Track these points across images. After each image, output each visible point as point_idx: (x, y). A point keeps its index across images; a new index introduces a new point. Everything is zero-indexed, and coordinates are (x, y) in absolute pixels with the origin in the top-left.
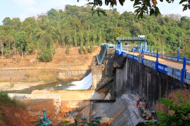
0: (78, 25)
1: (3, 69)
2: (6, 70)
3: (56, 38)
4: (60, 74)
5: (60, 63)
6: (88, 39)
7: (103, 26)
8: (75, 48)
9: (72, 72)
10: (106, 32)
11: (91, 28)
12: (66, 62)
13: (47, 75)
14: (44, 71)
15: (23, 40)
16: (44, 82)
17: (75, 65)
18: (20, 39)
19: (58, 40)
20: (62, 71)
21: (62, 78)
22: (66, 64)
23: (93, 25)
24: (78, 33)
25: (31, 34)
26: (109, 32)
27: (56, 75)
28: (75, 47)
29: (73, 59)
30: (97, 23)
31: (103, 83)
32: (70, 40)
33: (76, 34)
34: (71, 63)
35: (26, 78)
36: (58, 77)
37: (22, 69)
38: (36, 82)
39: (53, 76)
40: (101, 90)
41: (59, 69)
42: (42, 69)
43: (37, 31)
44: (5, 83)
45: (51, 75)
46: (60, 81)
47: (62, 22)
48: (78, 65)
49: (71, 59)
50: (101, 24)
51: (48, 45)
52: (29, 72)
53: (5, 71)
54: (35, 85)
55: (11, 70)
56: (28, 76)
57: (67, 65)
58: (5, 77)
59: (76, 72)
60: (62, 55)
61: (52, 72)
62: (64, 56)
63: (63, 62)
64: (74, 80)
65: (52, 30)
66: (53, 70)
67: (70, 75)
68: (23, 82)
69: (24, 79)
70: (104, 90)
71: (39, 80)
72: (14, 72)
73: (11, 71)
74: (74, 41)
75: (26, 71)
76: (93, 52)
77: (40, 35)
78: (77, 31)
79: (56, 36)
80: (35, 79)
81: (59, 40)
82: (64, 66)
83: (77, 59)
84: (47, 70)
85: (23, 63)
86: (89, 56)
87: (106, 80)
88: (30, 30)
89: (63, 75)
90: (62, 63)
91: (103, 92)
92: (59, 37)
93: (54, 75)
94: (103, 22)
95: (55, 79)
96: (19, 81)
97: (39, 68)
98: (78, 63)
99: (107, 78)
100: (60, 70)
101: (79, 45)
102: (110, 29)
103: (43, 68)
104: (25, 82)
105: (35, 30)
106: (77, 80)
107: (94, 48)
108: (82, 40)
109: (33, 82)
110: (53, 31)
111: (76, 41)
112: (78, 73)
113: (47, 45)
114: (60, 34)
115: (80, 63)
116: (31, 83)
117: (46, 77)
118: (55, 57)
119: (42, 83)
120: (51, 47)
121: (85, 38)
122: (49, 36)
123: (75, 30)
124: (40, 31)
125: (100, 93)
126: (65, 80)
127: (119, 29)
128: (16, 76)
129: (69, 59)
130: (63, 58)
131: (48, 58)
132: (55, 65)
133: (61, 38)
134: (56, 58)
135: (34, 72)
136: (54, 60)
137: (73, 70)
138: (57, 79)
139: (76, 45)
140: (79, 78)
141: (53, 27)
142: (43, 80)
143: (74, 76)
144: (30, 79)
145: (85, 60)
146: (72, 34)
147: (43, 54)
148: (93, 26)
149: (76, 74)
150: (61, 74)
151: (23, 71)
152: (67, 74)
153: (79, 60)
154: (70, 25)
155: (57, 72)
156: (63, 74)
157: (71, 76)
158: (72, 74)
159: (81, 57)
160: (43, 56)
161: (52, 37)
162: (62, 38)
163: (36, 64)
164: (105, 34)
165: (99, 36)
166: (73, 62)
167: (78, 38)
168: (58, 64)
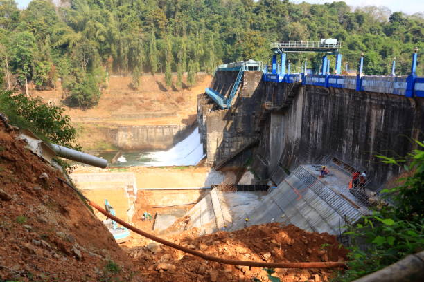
0: (160, 22)
3: (108, 51)
4: (120, 136)
5: (120, 110)
6: (182, 55)
7: (217, 26)
8: (151, 76)
9: (150, 130)
10: (224, 42)
11: (188, 30)
12: (133, 107)
13: (89, 136)
14: (82, 128)
15: (29, 54)
17: (154, 115)
18: (21, 51)
19: (111, 57)
20: (125, 128)
21: (124, 144)
22: (133, 113)
23: (193, 23)
24: (159, 41)
25: (48, 39)
26: (230, 41)
27: (112, 136)
28: (153, 74)
29: (148, 101)
30: (202, 20)
31: (232, 150)
32: (142, 57)
34: (144, 110)
36: (115, 142)
39: (104, 138)
40: (228, 167)
41: (119, 122)
42: (76, 124)
43: (61, 33)
45: (100, 138)
46: (124, 151)
47: (121, 14)
48: (162, 115)
49: (145, 101)
50: (213, 22)
51: (89, 66)
57: (137, 115)
59: (158, 130)
60: (125, 91)
61: (100, 129)
62: (126, 94)
63: (127, 107)
64: (151, 149)
65: (98, 32)
66: (102, 126)
67: (143, 138)
70: (234, 167)
74: (149, 61)
76: (194, 86)
77: (69, 41)
78: (157, 37)
79: (108, 46)
81: (113, 56)
82: (130, 116)
83: (158, 101)
84: (88, 126)
86: (186, 95)
87: (240, 143)
88: (42, 31)
89: (128, 137)
90: (124, 110)
91: (231, 170)
92: (114, 49)
93: (107, 137)
94: (216, 17)
95: (109, 145)
98: (161, 110)
99: (241, 138)
100: (120, 126)
101: (161, 70)
102: (235, 35)
103: (79, 120)
105: (57, 29)
106: (160, 149)
107: (197, 77)
108: (170, 57)
110: (99, 35)
111: (154, 59)
112: (163, 133)
113: (87, 66)
114: (115, 43)
115: (165, 110)
117: (85, 141)
118: (106, 96)
120: (95, 71)
121: (175, 55)
122: (93, 43)
123: (153, 35)
124: (69, 32)
125: (226, 174)
126: (132, 149)
127: (255, 36)
129: (139, 102)
130: (124, 98)
131: (90, 97)
132: (106, 114)
133: (118, 51)
134: (108, 99)
136: (101, 103)
137: (152, 127)
138: (114, 146)
139: (155, 69)
140: (165, 144)
141: (98, 24)
143: (152, 140)
145: (177, 103)
146: (147, 42)
147: (77, 88)
148: (193, 26)
149: (157, 134)
150: (124, 136)
152: (136, 136)
153: (162, 105)
154: (141, 22)
155: (112, 130)
156: (127, 136)
157: (147, 140)
158: (150, 134)
159: (169, 98)
160: (77, 92)
161: (97, 48)
162: (122, 51)
164: (222, 45)
165: (208, 49)
166: (150, 107)
167: (160, 53)
168: (114, 113)
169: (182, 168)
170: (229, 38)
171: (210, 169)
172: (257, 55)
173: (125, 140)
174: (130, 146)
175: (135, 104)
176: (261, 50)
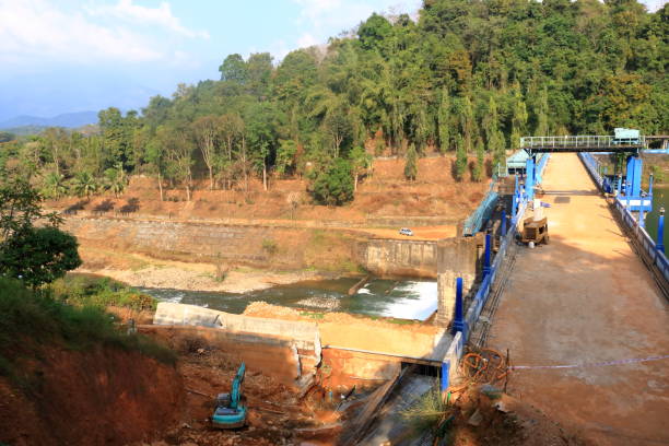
0: (459, 71)
1: (207, 221)
2: (212, 225)
3: (377, 119)
4: (370, 253)
5: (380, 212)
6: (492, 123)
7: (562, 69)
8: (440, 157)
9: (414, 247)
10: (569, 97)
11: (511, 79)
12: (400, 208)
13: (329, 250)
14: (322, 237)
15: (267, 132)
16: (315, 275)
17: (429, 222)
18: (259, 129)
19: (381, 129)
20: (378, 242)
21: (376, 266)
22: (397, 217)
23: (521, 65)
24: (455, 100)
26: (581, 94)
27: (359, 253)
28: (442, 155)
29: (425, 198)
30: (536, 61)
32: (423, 128)
33: (446, 105)
34: (416, 213)
35: (265, 257)
36: (363, 261)
37: (257, 226)
38: (293, 270)
39: (349, 255)
41: (372, 231)
42: (314, 230)
43: (318, 98)
44: (205, 265)
45: (341, 253)
46: (372, 277)
47: (401, 62)
48: (442, 223)
49: (420, 198)
50: (555, 62)
51: (346, 144)
52: (278, 238)
53: (211, 229)
54: (288, 282)
55: (226, 226)
56: (272, 250)
57: (403, 221)
58: (208, 248)
59: (426, 248)
60: (393, 181)
61: (345, 241)
62: (394, 186)
63: (390, 207)
64: (416, 277)
65: (364, 95)
66: (349, 235)
67: (403, 257)
68: (255, 267)
69: (260, 259)
71: (304, 267)
72: (235, 234)
73: (227, 229)
74: (437, 132)
75: (269, 232)
77: (326, 109)
78: (455, 93)
79: (378, 113)
80: (289, 261)
81: (384, 128)
82: (392, 222)
83: (440, 198)
84: (333, 236)
85: (264, 204)
88: (295, 95)
89: (382, 255)
90: (385, 213)
92: (384, 117)
93: (352, 253)
94: (559, 53)
95: (355, 266)
96: (245, 264)
97: (310, 224)
98: (443, 214)
100: (372, 237)
101: (453, 147)
102: (590, 83)
103: (321, 225)
104: (262, 267)
105: (312, 93)
106: (427, 278)
108: (471, 127)
109: (283, 269)
110: (367, 97)
111: (444, 131)
113: (340, 147)
114: (389, 109)
115: (450, 214)
116: (276, 273)
117: (324, 256)
118: (363, 191)
119: (309, 276)
120: (354, 153)
121: (480, 121)
122: (355, 113)
123: (445, 92)
124: (327, 97)
126: (387, 274)
127: (629, 82)
128: (237, 246)
129: (411, 200)
130: (389, 194)
131: (338, 191)
132: (360, 217)
133: (391, 120)
134: (366, 194)
135: (290, 237)
136: (358, 200)
137: (417, 242)
138: (362, 268)
139: (446, 145)
141: (368, 83)
142: (316, 268)
143: (418, 263)
144: (278, 260)
145: (470, 203)
146: (433, 105)
147: (321, 179)
148: (520, 71)
149: (425, 255)
150: (376, 254)
151: (261, 230)
152: (393, 254)
153: (446, 205)
154: (430, 73)
155: (360, 244)
156: (379, 253)
157: (410, 261)
158: (413, 253)
159: (458, 193)
160: (322, 185)
161: (362, 117)
162: (395, 121)
163: (303, 209)
164: (566, 101)
165: (536, 111)
166: (426, 209)
167: (454, 120)
168: (371, 216)
169: (403, 322)
170: (581, 90)
172: (631, 117)
173: (376, 260)
174: (385, 270)
175: (405, 203)
176: (639, 108)
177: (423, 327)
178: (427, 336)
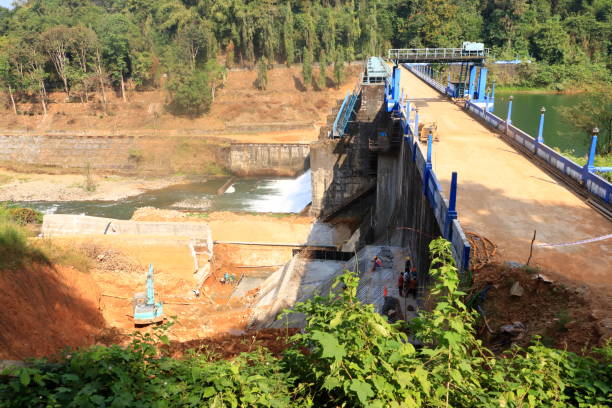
1: (68, 133)
2: (75, 137)
3: (228, 33)
4: (233, 157)
5: (238, 119)
6: (330, 38)
8: (286, 68)
9: (272, 149)
10: (393, 14)
12: (255, 115)
13: (195, 156)
14: (187, 145)
15: (123, 44)
16: (184, 179)
17: (282, 127)
18: (113, 40)
19: (231, 42)
20: (239, 146)
21: (239, 167)
22: (254, 124)
24: (299, 16)
25: (150, 20)
26: (403, 13)
27: (223, 157)
28: (288, 66)
29: (277, 106)
31: (346, 195)
32: (272, 42)
33: (290, 20)
34: (269, 119)
35: (133, 164)
36: (227, 165)
37: (121, 137)
38: (162, 176)
39: (213, 160)
40: (336, 220)
41: (233, 137)
42: (179, 139)
43: (169, 10)
44: (74, 176)
45: (206, 158)
46: (236, 176)
48: (293, 128)
49: (273, 106)
51: (202, 56)
52: (141, 147)
53: (74, 141)
54: (159, 188)
55: (89, 137)
56: (136, 159)
57: (260, 127)
58: (74, 159)
59: (283, 150)
60: (245, 92)
61: (209, 147)
62: (248, 96)
63: (247, 114)
64: (274, 176)
65: (214, 8)
66: (212, 143)
67: (263, 160)
68: (126, 175)
69: (129, 167)
70: (349, 218)
71: (172, 172)
72: (100, 144)
73: (91, 140)
74: (283, 45)
75: (134, 141)
76: (345, 84)
77: (178, 22)
78: (297, 9)
79: (228, 26)
80: (158, 167)
81: (235, 41)
82: (250, 128)
83: (290, 105)
84: (195, 142)
85: (125, 115)
86: (332, 96)
87: (356, 186)
88: (145, 7)
89: (244, 159)
90: (243, 120)
91: (344, 223)
92: (235, 31)
93: (216, 157)
95: (220, 169)
96: (113, 173)
97: (173, 133)
98: (294, 119)
99: (359, 179)
100: (233, 143)
101: (299, 60)
102: (410, 3)
103: (184, 134)
104: (131, 175)
105: (162, 5)
106: (285, 176)
107: (349, 69)
108: (313, 40)
109: (151, 176)
110: (217, 11)
111: (289, 44)
112: (290, 153)
113: (196, 59)
114: (238, 22)
115: (299, 119)
116: (146, 179)
117: (190, 162)
118: (221, 99)
119: (178, 180)
120: (209, 64)
121: (320, 35)
122: (207, 26)
123: (289, 8)
124: (177, 9)
125: (337, 228)
126: (249, 175)
127: (441, 3)
128: (104, 156)
129: (265, 108)
130: (245, 102)
131: (198, 102)
132: (220, 125)
133: (241, 33)
134: (224, 103)
135: (156, 146)
136: (215, 110)
137: (275, 145)
138: (226, 170)
139: (292, 57)
140: (293, 170)
142: (184, 173)
143: (276, 164)
144: (146, 167)
145: (316, 110)
146: (281, 19)
147: (181, 90)
149: (282, 156)
150: (238, 157)
151: (126, 141)
152: (254, 157)
153: (296, 111)
155: (224, 149)
156: (241, 157)
157: (269, 162)
158: (272, 155)
159: (305, 101)
160: (182, 96)
161: (213, 30)
162: (245, 34)
163: (164, 120)
164: (391, 19)
165: (368, 26)
166: (278, 115)
167: (298, 34)
168: (229, 124)
169: (280, 216)
170: (403, 8)
171: (315, 220)
172: (443, 34)
173: (239, 163)
174: (247, 171)
175: (259, 111)
176: (448, 25)
177: (300, 219)
178: (303, 226)
